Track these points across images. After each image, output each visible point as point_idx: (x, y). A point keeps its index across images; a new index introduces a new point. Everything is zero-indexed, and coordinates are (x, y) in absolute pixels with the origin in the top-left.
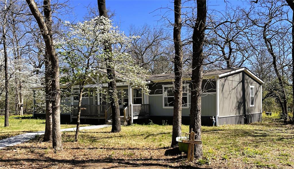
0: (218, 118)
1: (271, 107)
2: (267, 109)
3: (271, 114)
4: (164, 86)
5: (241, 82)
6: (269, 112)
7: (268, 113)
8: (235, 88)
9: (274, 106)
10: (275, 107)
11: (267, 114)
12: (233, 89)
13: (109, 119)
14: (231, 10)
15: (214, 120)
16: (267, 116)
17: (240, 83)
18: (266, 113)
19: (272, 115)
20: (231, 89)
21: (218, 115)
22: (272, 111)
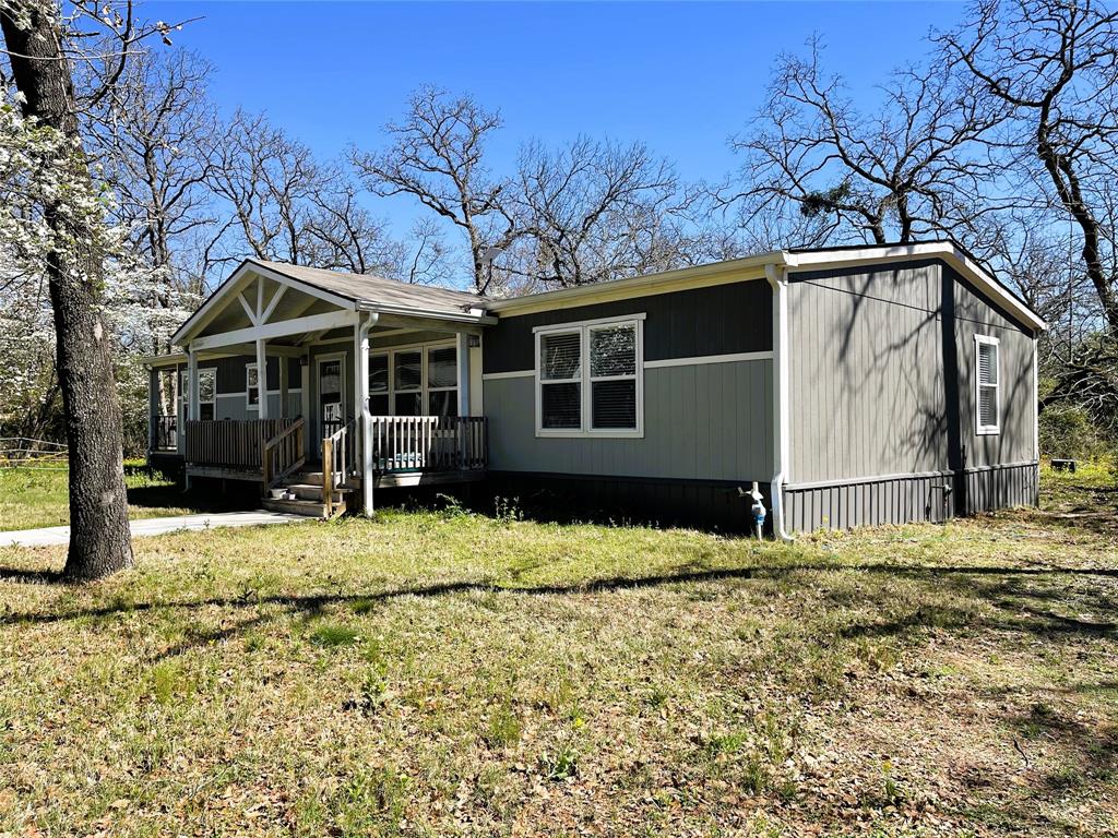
0: (785, 492)
1: (1072, 438)
2: (1055, 449)
3: (1072, 468)
4: (539, 332)
5: (935, 314)
6: (1064, 456)
7: (1062, 463)
8: (905, 341)
9: (1082, 435)
10: (1089, 439)
11: (1058, 466)
12: (896, 347)
13: (276, 487)
14: (909, 77)
15: (760, 505)
16: (1057, 475)
17: (929, 319)
18: (1054, 463)
19: (1077, 469)
20: (882, 345)
21: (785, 475)
22: (1074, 453)
